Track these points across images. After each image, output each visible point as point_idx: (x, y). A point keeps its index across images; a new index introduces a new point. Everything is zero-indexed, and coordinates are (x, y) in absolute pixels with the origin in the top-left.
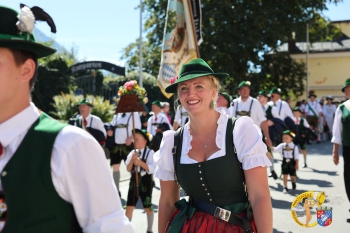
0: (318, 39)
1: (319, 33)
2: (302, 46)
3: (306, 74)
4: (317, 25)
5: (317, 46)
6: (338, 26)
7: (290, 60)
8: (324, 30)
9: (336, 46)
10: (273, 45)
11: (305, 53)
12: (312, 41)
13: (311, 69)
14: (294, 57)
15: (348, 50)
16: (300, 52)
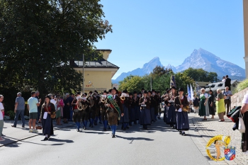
0: (89, 60)
1: (90, 55)
2: (80, 63)
3: (82, 80)
4: (89, 50)
5: (88, 63)
7: (73, 71)
8: (93, 54)
9: (98, 64)
10: (66, 62)
11: (81, 67)
12: (86, 60)
13: (85, 77)
14: (76, 69)
15: (105, 67)
16: (77, 67)
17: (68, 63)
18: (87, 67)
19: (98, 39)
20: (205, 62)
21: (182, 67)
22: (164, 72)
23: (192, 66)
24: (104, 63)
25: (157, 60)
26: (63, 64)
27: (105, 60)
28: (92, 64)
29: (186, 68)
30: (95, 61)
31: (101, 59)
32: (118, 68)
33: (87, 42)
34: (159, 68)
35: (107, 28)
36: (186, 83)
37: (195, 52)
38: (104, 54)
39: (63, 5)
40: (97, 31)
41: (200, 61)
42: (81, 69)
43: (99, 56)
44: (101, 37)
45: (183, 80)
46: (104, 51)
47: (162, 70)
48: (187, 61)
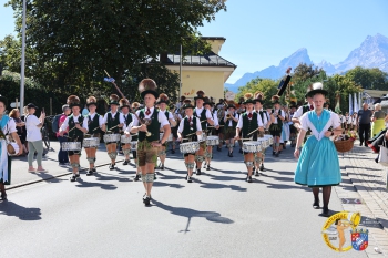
0: (189, 53)
1: (191, 47)
2: (176, 59)
3: (178, 85)
4: (190, 39)
5: (188, 59)
6: (208, 41)
7: (165, 70)
8: (196, 44)
9: (204, 60)
10: (154, 57)
11: (178, 64)
12: (184, 54)
13: (183, 80)
14: (169, 68)
15: (214, 65)
16: (172, 64)
17: (158, 58)
18: (187, 64)
19: (204, 21)
20: (386, 57)
21: (346, 66)
22: (313, 73)
23: (361, 64)
24: (213, 59)
25: (304, 52)
26: (150, 59)
27: (214, 54)
28: (196, 59)
29: (352, 67)
30: (199, 55)
31: (208, 53)
32: (235, 67)
33: (187, 26)
34: (304, 67)
35: (219, 4)
36: (348, 92)
37: (369, 40)
38: (214, 46)
41: (377, 55)
42: (177, 68)
43: (203, 48)
44: (208, 19)
45: (343, 86)
46: (213, 39)
47: (310, 70)
48: (353, 55)
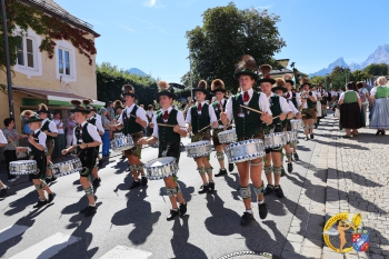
21: (366, 64)
22: (342, 71)
24: (283, 70)
25: (341, 60)
27: (283, 68)
29: (369, 64)
30: (276, 69)
31: (281, 68)
34: (338, 68)
35: (283, 44)
37: (380, 48)
38: (282, 64)
39: (248, 32)
40: (274, 47)
43: (278, 65)
47: (341, 69)
48: (370, 58)
